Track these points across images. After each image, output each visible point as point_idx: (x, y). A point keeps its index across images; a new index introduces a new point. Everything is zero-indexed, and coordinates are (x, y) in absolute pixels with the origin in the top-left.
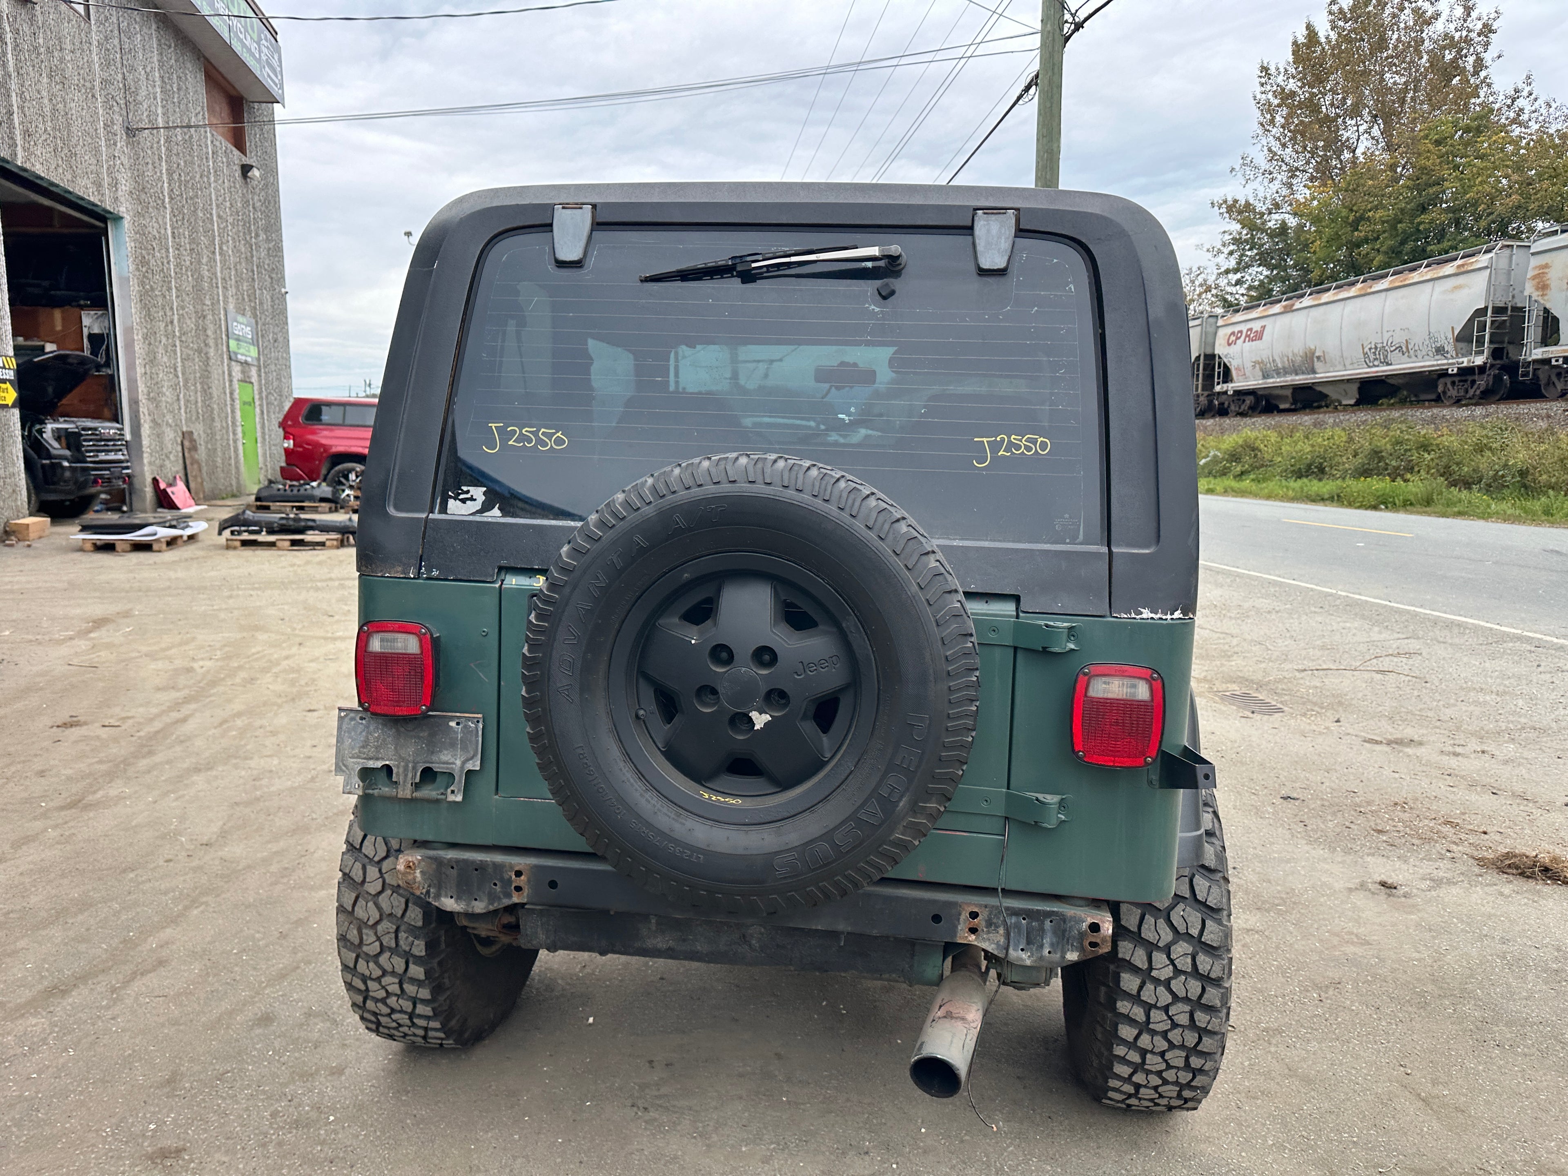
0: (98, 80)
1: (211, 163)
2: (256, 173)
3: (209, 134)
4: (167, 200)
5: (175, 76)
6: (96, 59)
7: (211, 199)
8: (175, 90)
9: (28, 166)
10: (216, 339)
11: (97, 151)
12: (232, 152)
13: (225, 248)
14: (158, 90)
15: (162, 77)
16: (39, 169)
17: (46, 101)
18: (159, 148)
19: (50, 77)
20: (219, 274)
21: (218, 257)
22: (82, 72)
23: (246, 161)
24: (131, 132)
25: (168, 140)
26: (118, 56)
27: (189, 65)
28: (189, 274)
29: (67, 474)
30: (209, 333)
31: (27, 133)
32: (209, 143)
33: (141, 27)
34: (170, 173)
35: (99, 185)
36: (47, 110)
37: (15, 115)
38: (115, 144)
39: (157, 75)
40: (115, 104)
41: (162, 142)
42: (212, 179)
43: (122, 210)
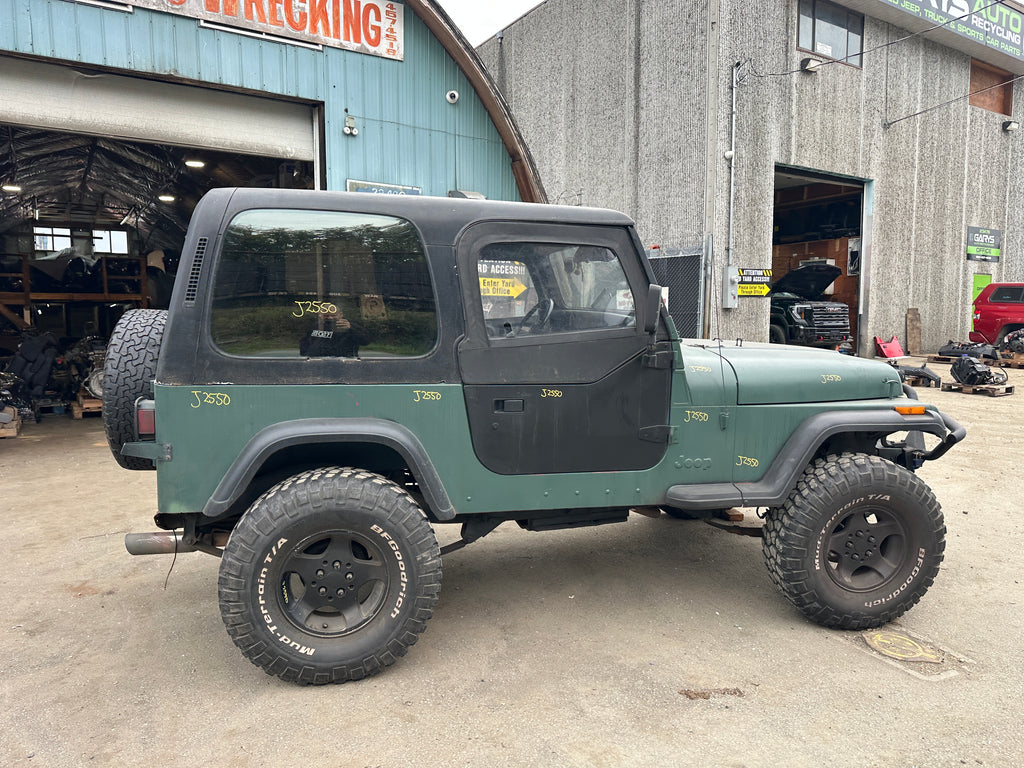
0: (863, 101)
1: (968, 129)
2: (1014, 126)
3: (969, 110)
4: (917, 162)
5: (938, 80)
6: (863, 88)
7: (964, 154)
8: (937, 88)
9: (799, 164)
10: (953, 248)
11: (855, 145)
12: (993, 116)
13: (974, 184)
14: (920, 93)
15: (925, 85)
16: (806, 164)
17: (818, 125)
18: (914, 130)
19: (824, 110)
20: (964, 203)
21: (965, 192)
22: (849, 100)
23: (1007, 118)
24: (886, 126)
25: (925, 123)
26: (884, 82)
27: (954, 68)
28: (932, 206)
29: (802, 333)
30: (947, 243)
31: (800, 146)
32: (968, 115)
33: (909, 58)
34: (922, 145)
35: (854, 165)
36: (818, 130)
37: (793, 138)
38: (872, 136)
39: (920, 83)
40: (876, 112)
41: (918, 125)
42: (968, 139)
43: (872, 176)
